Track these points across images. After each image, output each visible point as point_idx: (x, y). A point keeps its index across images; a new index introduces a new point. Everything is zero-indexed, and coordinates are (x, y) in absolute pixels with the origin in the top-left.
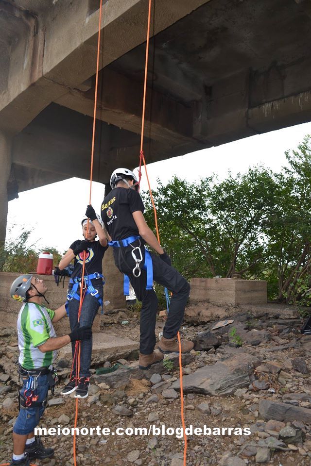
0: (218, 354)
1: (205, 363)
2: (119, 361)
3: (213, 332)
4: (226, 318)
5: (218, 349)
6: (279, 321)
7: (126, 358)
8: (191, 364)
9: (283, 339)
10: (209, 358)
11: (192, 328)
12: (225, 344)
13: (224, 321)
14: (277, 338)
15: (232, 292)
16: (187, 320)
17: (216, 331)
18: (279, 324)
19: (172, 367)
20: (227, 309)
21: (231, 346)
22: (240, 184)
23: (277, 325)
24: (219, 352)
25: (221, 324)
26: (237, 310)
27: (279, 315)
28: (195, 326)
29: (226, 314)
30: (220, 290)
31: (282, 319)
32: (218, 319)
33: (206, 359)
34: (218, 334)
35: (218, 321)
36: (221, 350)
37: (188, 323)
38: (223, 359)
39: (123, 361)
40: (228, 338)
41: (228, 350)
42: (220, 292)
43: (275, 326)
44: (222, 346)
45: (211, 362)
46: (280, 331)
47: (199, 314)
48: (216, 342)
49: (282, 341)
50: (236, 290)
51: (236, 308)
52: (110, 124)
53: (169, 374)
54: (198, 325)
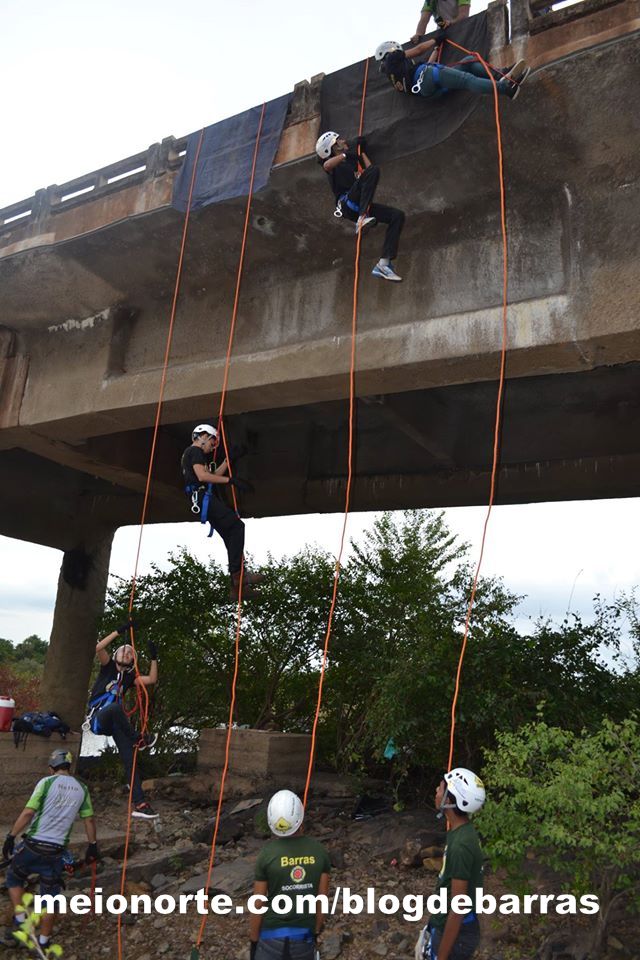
0: (239, 849)
1: (222, 860)
2: (104, 859)
3: (233, 818)
4: (252, 796)
5: (238, 842)
6: (327, 801)
7: (113, 856)
8: (204, 862)
9: (326, 827)
10: (226, 854)
11: (198, 812)
12: (249, 835)
13: (249, 801)
14: (320, 825)
15: (264, 755)
16: (191, 799)
17: (236, 816)
18: (325, 805)
19: (180, 865)
20: (255, 782)
21: (256, 837)
22: (290, 568)
23: (322, 807)
24: (240, 845)
25: (244, 805)
26: (269, 783)
27: (327, 791)
28: (203, 808)
29: (253, 789)
30: (246, 750)
31: (331, 798)
32: (240, 797)
33: (222, 856)
34: (238, 820)
35: (239, 800)
36: (243, 843)
37: (192, 803)
38: (245, 855)
39: (109, 860)
40: (252, 826)
41: (252, 843)
42: (246, 753)
43: (317, 809)
44: (244, 838)
45: (229, 858)
46: (324, 816)
47: (210, 789)
48: (237, 831)
49: (324, 830)
50: (271, 752)
51: (267, 779)
52: (99, 478)
53: (174, 875)
54: (207, 806)
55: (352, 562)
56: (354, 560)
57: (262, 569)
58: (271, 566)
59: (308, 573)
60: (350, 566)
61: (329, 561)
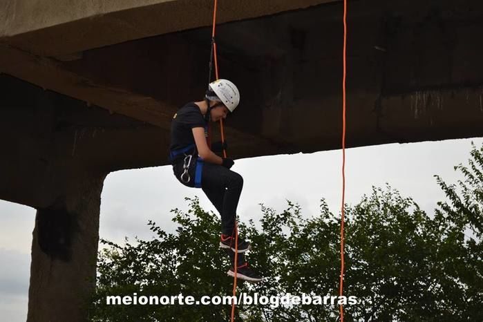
22: (351, 223)
55: (442, 211)
56: (447, 209)
57: (312, 226)
58: (326, 221)
59: (378, 228)
60: (439, 216)
61: (410, 211)
